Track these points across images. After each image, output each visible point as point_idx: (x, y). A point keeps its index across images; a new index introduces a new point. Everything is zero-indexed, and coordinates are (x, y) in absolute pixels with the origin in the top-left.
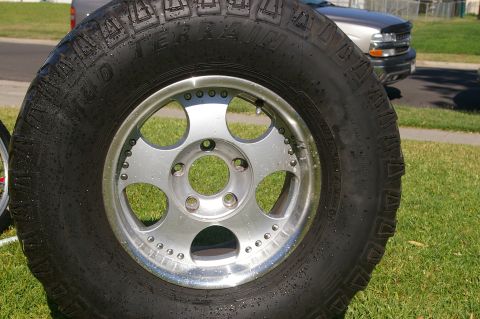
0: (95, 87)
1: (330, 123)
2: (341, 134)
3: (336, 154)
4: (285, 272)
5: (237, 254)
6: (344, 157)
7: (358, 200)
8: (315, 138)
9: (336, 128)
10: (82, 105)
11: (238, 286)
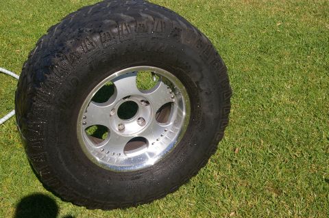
0: (70, 91)
1: (194, 80)
2: (200, 85)
3: (198, 95)
4: (176, 154)
5: (148, 146)
6: (202, 95)
7: (211, 114)
8: (186, 87)
9: (197, 83)
10: (63, 101)
11: (155, 164)
